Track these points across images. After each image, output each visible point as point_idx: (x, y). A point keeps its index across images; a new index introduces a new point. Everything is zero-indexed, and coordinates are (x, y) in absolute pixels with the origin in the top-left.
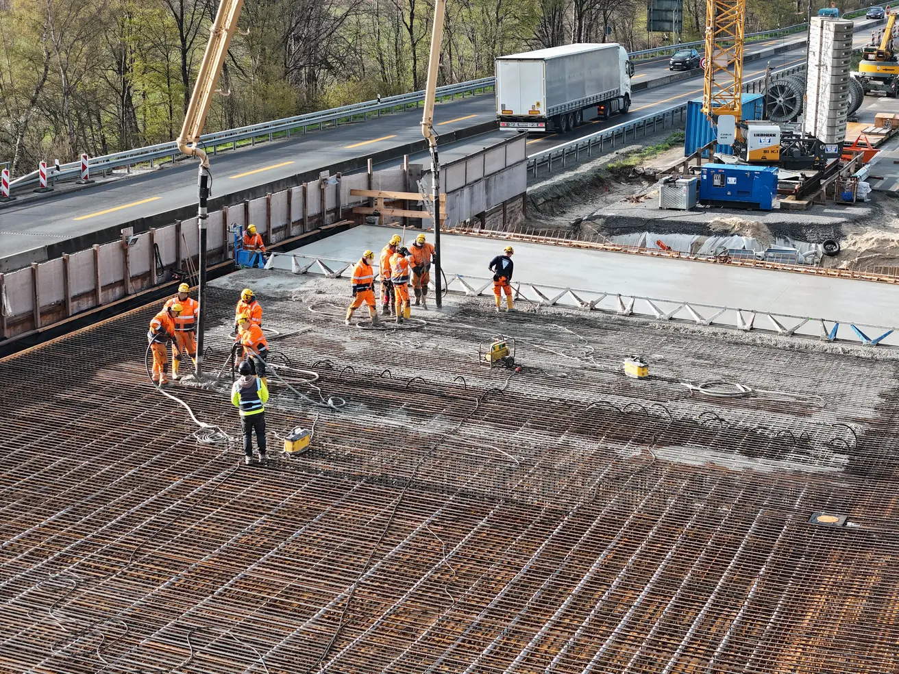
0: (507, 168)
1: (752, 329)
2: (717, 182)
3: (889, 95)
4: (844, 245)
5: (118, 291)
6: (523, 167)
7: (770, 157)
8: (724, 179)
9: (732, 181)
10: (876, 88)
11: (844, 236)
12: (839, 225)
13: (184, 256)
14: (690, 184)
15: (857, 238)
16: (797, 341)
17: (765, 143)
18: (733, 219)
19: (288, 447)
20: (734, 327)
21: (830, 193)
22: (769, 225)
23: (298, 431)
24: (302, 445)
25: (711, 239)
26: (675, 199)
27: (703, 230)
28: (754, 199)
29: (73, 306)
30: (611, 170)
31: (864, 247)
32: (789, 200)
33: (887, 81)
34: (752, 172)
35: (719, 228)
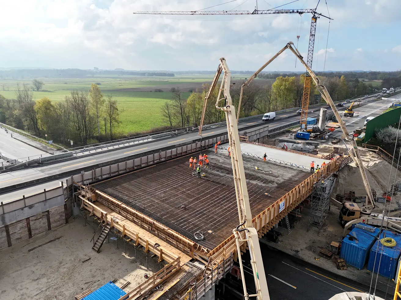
0: (264, 131)
1: (280, 163)
2: (299, 135)
3: (350, 117)
4: (318, 147)
5: (195, 150)
6: (268, 131)
7: (311, 131)
8: (300, 134)
9: (302, 135)
10: (347, 115)
11: (319, 145)
12: (318, 143)
13: (206, 145)
14: (295, 135)
15: (321, 146)
16: (286, 165)
17: (310, 129)
18: (300, 141)
19: (202, 175)
20: (278, 162)
21: (320, 137)
22: (306, 143)
23: (204, 173)
24: (204, 175)
25: (296, 144)
26: (292, 137)
27: (295, 143)
28: (305, 138)
29: (188, 152)
30: (286, 131)
31: (322, 147)
32: (311, 138)
33: (350, 114)
34: (305, 134)
35: (298, 142)
